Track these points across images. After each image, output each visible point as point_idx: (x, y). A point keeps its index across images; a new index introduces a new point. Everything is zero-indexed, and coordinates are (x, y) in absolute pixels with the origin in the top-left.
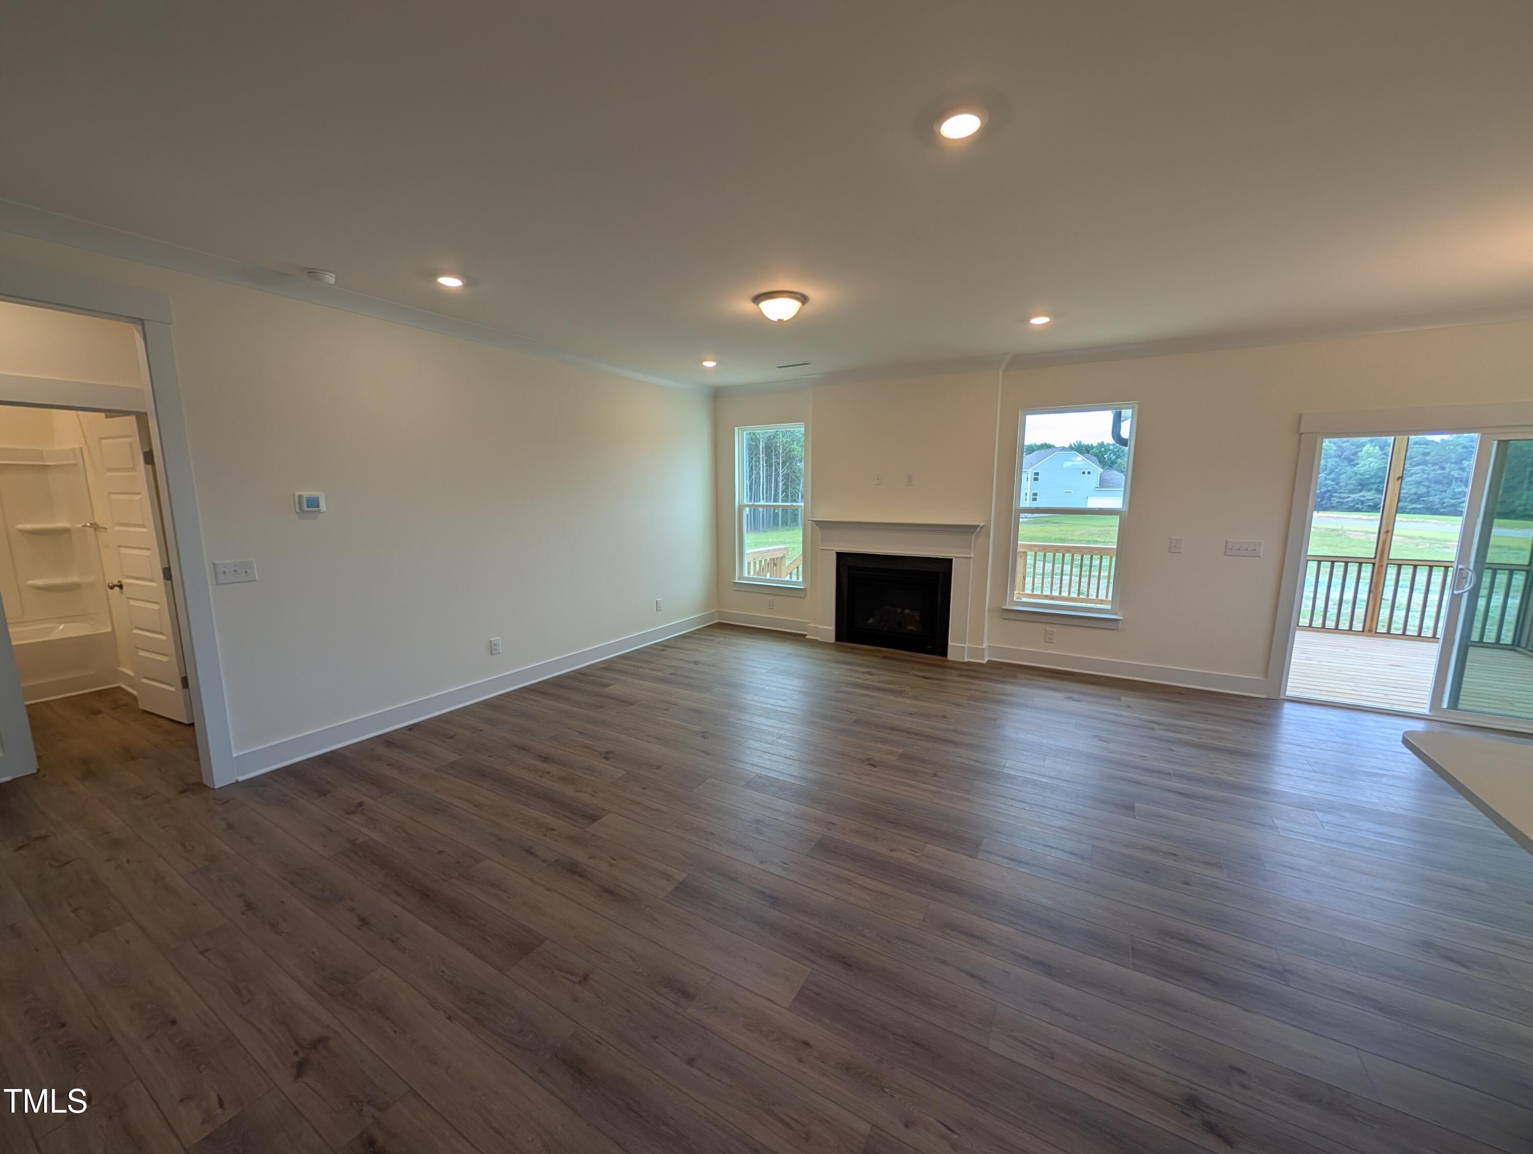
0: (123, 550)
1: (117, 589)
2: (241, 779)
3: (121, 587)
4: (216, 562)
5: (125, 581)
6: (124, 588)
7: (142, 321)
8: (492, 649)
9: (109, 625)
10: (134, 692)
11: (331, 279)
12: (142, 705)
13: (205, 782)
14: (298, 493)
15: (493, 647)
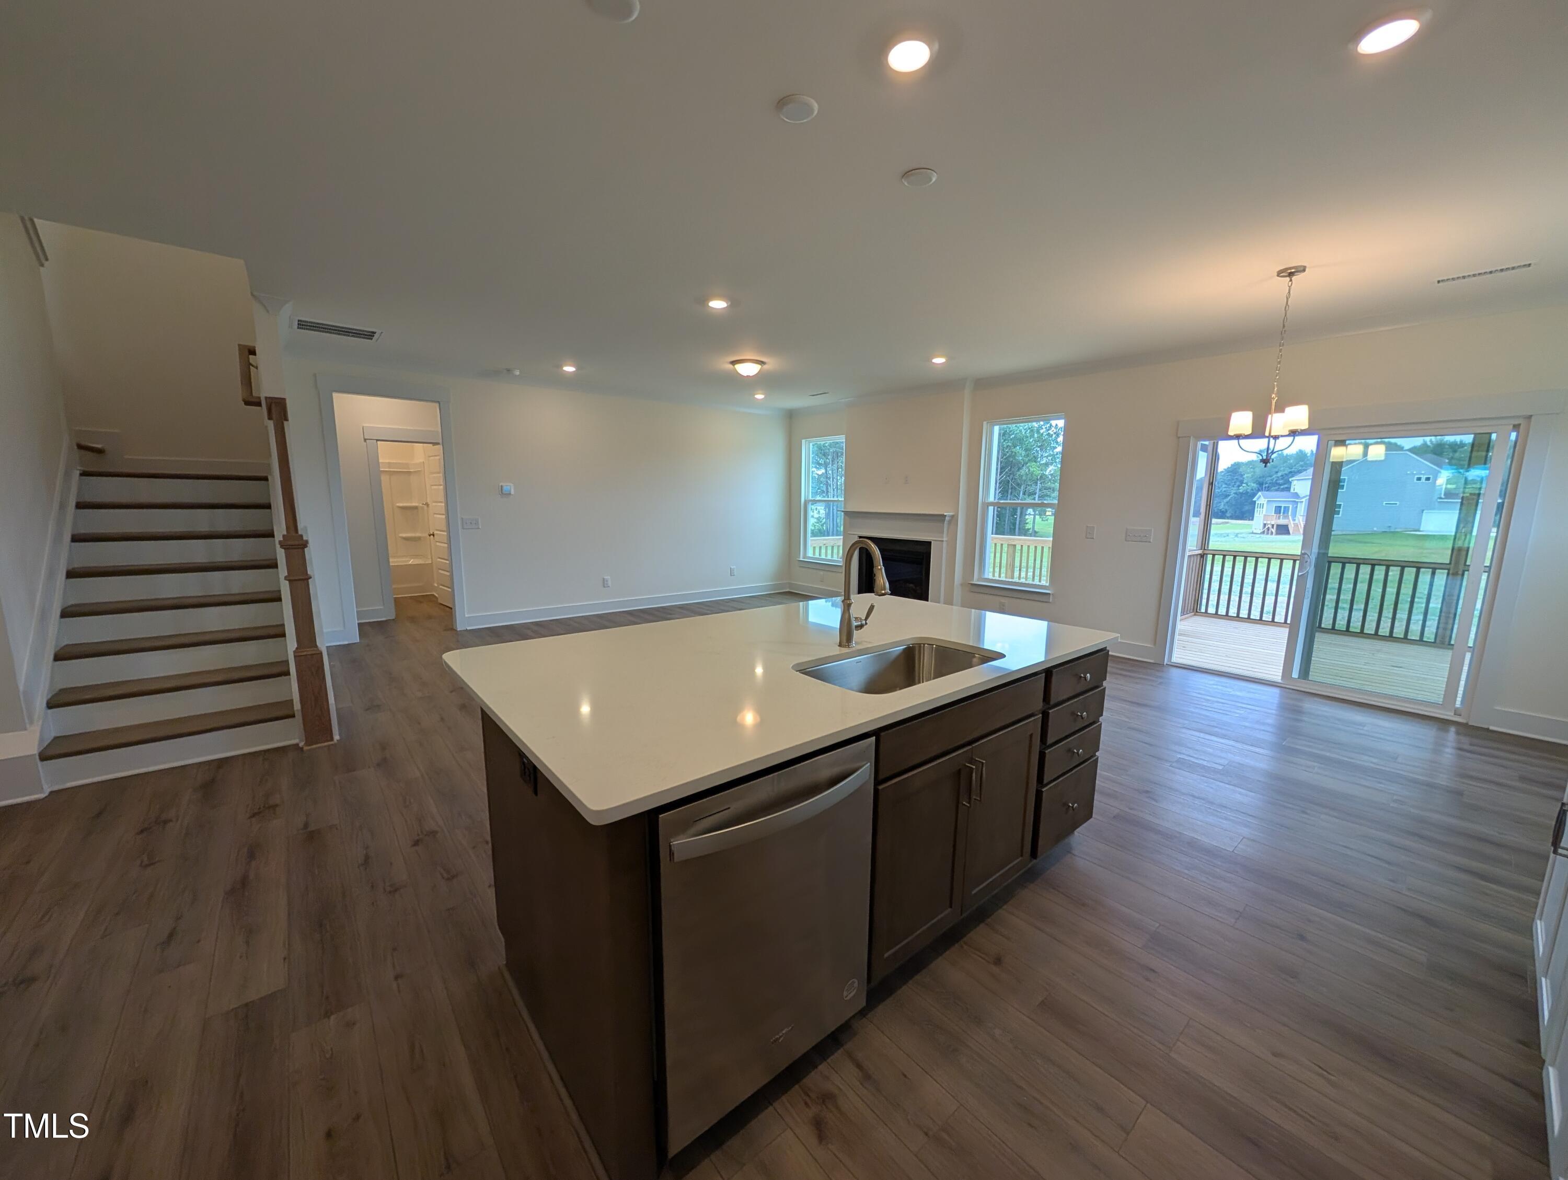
0: (435, 515)
1: (432, 536)
2: (468, 628)
3: (433, 535)
4: (463, 517)
5: (435, 532)
6: (435, 536)
7: (439, 402)
8: (604, 583)
9: (430, 560)
10: (437, 595)
11: (517, 373)
12: (440, 601)
13: (454, 628)
14: (500, 484)
15: (605, 582)
